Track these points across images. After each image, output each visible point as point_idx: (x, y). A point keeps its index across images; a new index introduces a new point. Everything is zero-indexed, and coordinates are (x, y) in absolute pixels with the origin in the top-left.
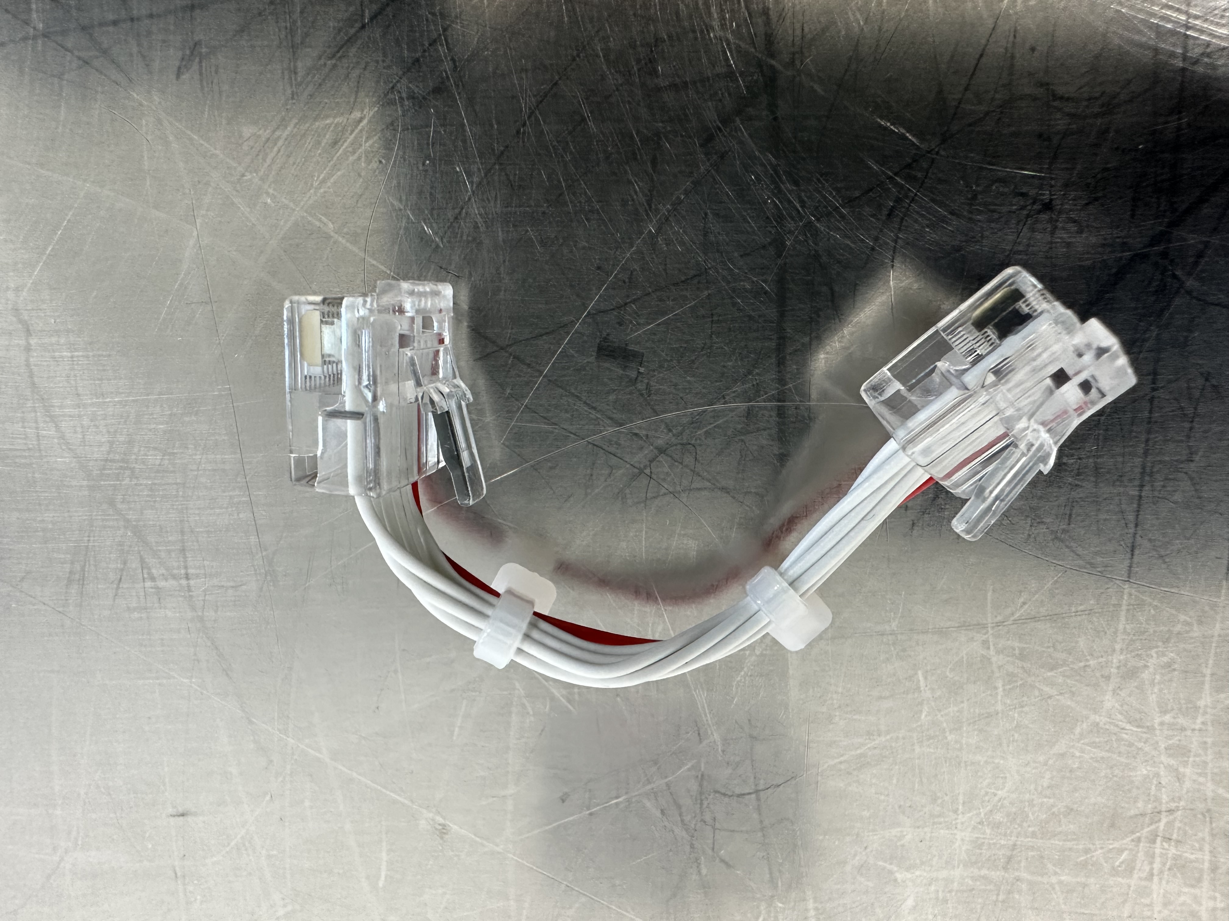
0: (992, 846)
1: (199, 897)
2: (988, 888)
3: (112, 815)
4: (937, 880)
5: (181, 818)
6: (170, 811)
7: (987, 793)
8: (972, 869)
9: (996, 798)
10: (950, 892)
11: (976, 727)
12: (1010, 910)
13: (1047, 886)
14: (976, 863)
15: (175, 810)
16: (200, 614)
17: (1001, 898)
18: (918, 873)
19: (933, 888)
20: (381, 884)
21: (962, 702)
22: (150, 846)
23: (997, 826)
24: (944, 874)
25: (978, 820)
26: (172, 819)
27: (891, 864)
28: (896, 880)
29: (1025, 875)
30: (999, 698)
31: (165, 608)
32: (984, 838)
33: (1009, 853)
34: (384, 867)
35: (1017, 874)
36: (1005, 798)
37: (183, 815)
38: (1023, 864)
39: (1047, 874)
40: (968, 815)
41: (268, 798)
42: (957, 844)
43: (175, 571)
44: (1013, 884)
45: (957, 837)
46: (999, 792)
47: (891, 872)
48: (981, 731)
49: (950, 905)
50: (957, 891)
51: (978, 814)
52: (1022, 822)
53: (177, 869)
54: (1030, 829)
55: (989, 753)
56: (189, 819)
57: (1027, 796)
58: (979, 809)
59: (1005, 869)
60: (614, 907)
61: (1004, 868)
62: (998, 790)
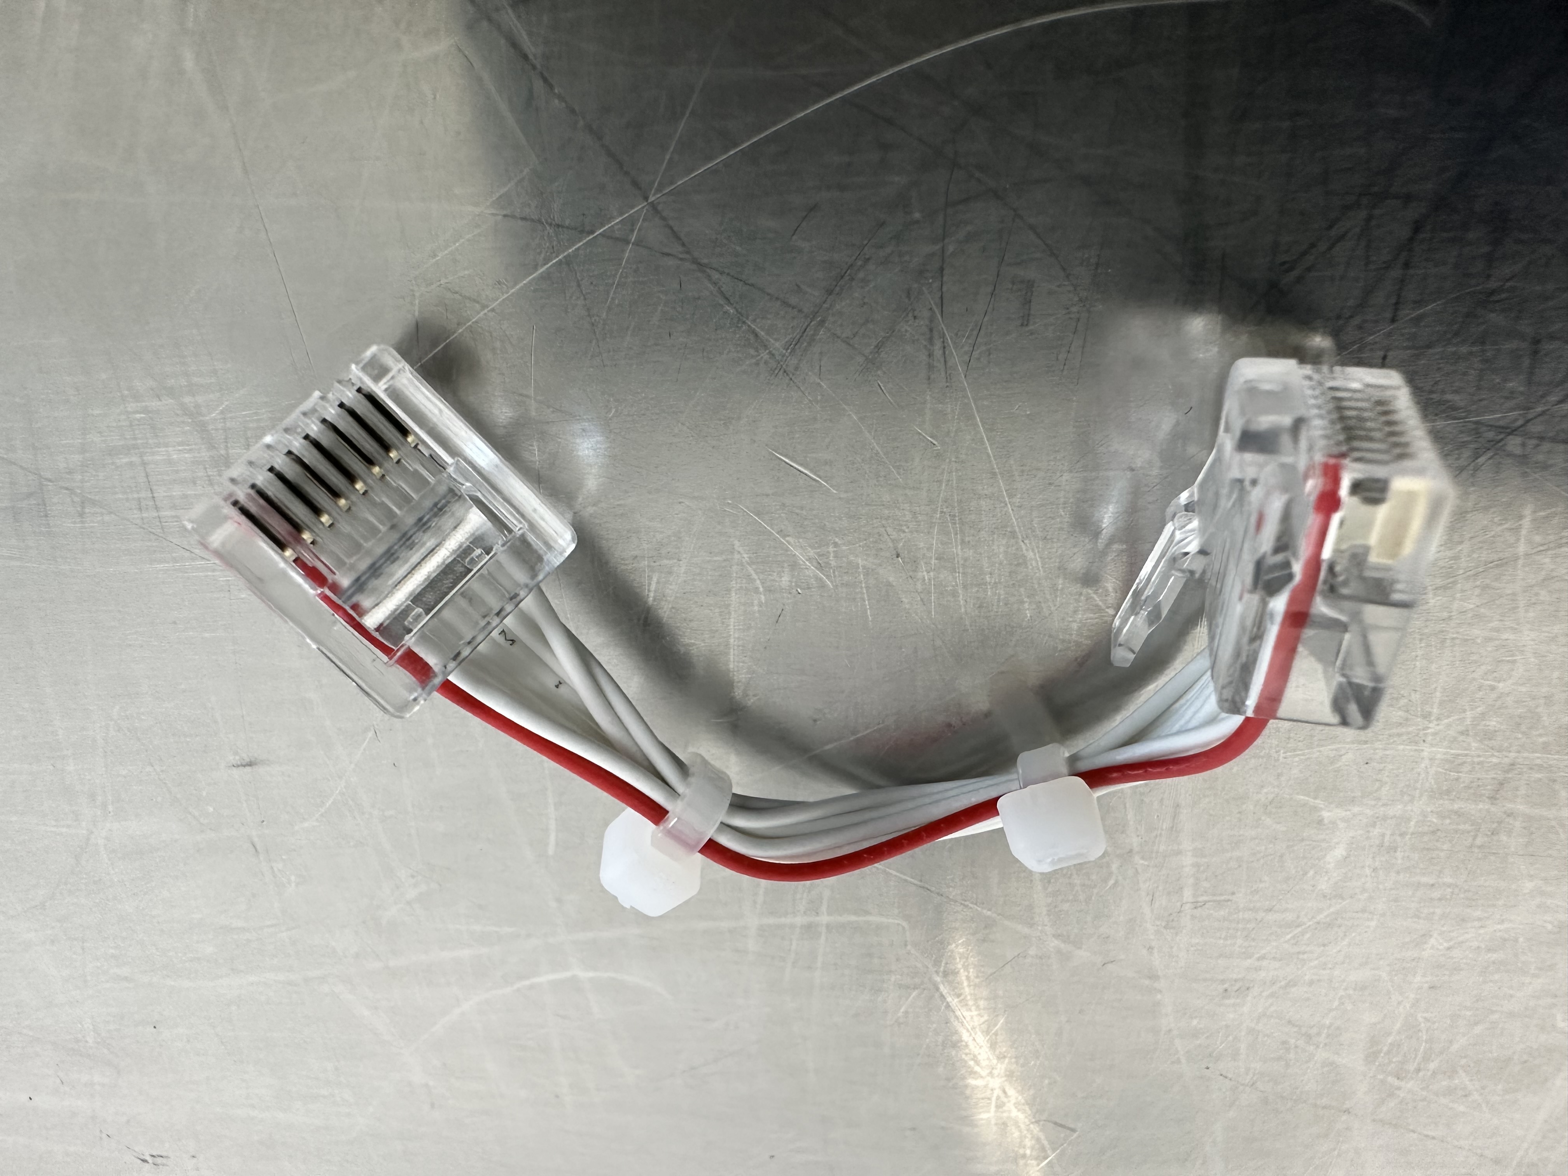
0: (1477, 767)
1: (293, 878)
2: (1462, 827)
3: (149, 769)
4: (1385, 818)
5: (248, 769)
6: (232, 759)
7: (1480, 688)
8: (1441, 802)
9: (1494, 695)
10: (1402, 835)
11: (1478, 583)
12: (1492, 858)
13: (1553, 823)
14: (1448, 792)
15: (237, 758)
16: (223, 452)
17: (1479, 841)
18: (1356, 809)
19: (1376, 831)
20: (551, 851)
21: (1461, 542)
22: (211, 809)
23: (1489, 735)
24: (1397, 809)
25: (1461, 728)
26: (235, 772)
27: (1315, 798)
28: (1320, 822)
29: (1521, 807)
30: (1524, 532)
31: (166, 445)
32: (1466, 755)
33: (1500, 777)
34: (552, 825)
35: (1510, 806)
36: (1508, 694)
37: (250, 764)
38: (1523, 791)
39: (1555, 805)
40: (1446, 721)
41: (371, 734)
42: (1423, 765)
43: (171, 382)
44: (1500, 823)
45: (1425, 754)
46: (1501, 685)
47: (1315, 809)
48: (1485, 588)
49: (1399, 854)
50: (1413, 834)
51: (1463, 720)
52: (1531, 728)
53: (256, 840)
54: (1541, 740)
55: (1495, 624)
56: (261, 770)
57: (1544, 690)
58: (1464, 711)
59: (1493, 799)
60: (894, 873)
61: (1490, 798)
62: (1499, 682)
